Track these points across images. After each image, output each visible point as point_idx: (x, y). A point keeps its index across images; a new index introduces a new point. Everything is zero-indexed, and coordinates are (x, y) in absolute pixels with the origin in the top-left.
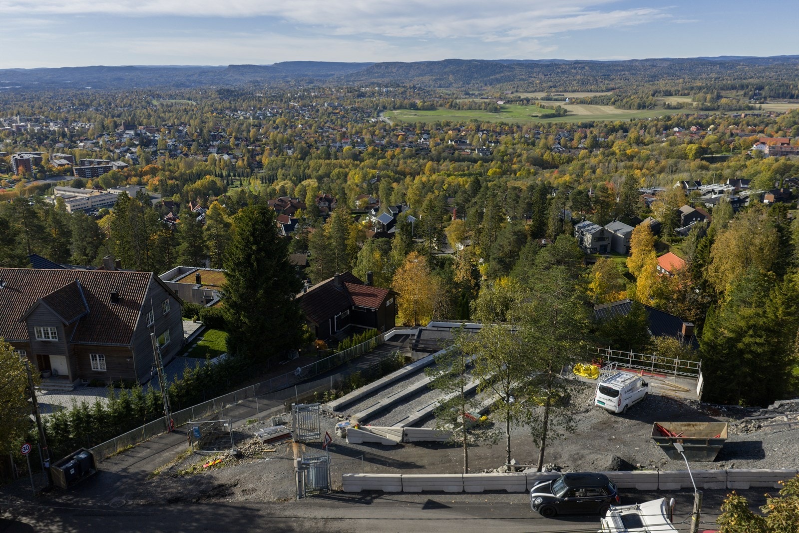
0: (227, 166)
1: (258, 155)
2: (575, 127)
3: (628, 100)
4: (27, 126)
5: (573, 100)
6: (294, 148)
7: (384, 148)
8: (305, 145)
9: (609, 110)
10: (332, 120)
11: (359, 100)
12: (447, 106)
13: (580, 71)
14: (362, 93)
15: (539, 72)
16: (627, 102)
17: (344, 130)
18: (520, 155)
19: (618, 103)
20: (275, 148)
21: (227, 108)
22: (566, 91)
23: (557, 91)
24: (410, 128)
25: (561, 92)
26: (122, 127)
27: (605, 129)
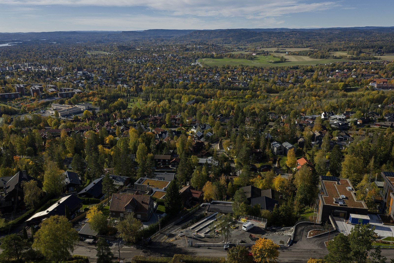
0: (126, 91)
1: (140, 85)
2: (289, 69)
3: (316, 54)
4: (32, 68)
5: (290, 53)
6: (156, 81)
7: (198, 82)
8: (161, 81)
9: (307, 59)
10: (173, 64)
11: (186, 52)
12: (228, 56)
13: (294, 36)
14: (188, 48)
15: (274, 36)
16: (315, 55)
17: (179, 71)
18: (261, 87)
19: (311, 55)
20: (148, 82)
21: (123, 58)
22: (287, 47)
23: (282, 48)
24: (210, 69)
25: (284, 48)
26: (76, 69)
27: (303, 71)
